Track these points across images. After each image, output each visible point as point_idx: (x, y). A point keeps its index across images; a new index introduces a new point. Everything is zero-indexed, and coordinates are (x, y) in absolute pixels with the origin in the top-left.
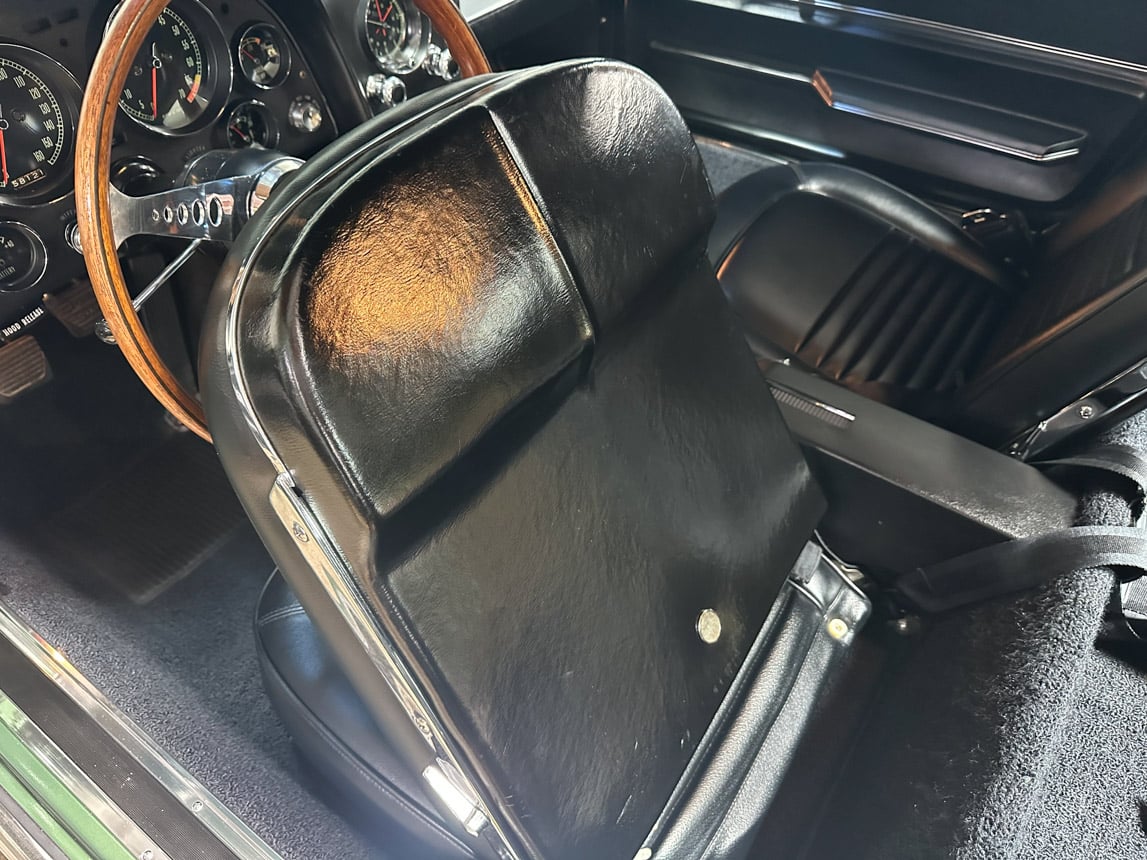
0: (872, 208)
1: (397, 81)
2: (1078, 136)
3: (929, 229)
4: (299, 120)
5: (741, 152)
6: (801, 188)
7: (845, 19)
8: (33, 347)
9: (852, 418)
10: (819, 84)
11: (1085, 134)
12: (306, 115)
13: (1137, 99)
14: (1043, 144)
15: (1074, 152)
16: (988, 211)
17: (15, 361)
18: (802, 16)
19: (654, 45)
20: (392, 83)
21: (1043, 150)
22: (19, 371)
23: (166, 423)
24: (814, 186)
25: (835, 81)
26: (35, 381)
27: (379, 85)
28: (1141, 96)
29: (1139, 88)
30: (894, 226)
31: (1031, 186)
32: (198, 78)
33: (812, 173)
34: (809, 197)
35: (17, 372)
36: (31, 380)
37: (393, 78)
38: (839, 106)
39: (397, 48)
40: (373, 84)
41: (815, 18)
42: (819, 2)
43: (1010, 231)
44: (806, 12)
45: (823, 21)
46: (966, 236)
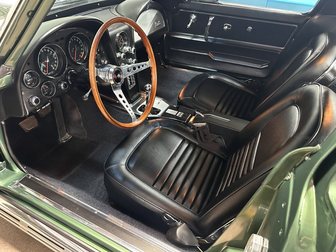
0: (226, 81)
1: (124, 54)
2: (267, 62)
3: (238, 85)
4: (103, 62)
5: (193, 72)
6: (209, 78)
7: (215, 40)
8: (34, 118)
9: (229, 120)
10: (211, 55)
11: (269, 62)
12: (105, 61)
14: (261, 65)
15: (267, 66)
16: (251, 79)
17: (30, 121)
18: (205, 40)
19: (171, 48)
20: (123, 54)
22: (31, 124)
23: (59, 141)
24: (212, 77)
25: (214, 54)
26: (35, 126)
27: (120, 55)
28: (279, 53)
29: (279, 52)
30: (231, 85)
31: (259, 74)
32: (83, 52)
33: (211, 74)
34: (211, 79)
35: (30, 124)
36: (34, 126)
37: (123, 53)
38: (215, 59)
39: (122, 47)
40: (118, 55)
41: (208, 41)
42: (209, 37)
43: (256, 83)
44: (206, 39)
45: (210, 41)
46: (246, 85)
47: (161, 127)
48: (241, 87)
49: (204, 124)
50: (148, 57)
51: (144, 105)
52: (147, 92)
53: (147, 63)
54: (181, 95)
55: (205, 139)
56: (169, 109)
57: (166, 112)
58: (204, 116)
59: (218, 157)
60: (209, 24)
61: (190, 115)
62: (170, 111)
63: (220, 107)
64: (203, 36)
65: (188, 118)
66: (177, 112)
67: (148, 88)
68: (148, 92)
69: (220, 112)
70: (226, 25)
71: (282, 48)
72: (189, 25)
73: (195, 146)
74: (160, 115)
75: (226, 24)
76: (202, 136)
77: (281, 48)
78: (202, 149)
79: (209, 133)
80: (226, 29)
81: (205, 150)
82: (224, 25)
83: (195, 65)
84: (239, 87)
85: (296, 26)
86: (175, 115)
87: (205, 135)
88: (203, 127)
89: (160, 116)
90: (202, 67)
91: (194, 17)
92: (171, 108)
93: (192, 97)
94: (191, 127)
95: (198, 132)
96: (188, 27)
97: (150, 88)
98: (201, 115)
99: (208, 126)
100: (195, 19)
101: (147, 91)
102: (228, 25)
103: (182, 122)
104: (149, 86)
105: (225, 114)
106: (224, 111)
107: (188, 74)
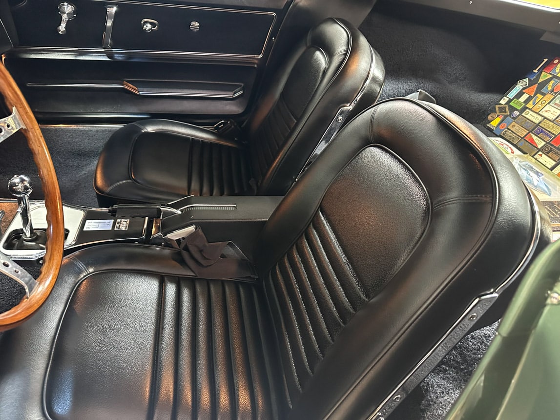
0: (177, 132)
2: (240, 86)
6: (143, 131)
7: (130, 56)
9: (234, 205)
11: (243, 85)
13: (255, 67)
15: (241, 92)
16: (223, 121)
18: (108, 57)
19: (29, 85)
21: (232, 93)
24: (149, 129)
25: (136, 84)
28: (256, 66)
29: (255, 63)
30: (191, 138)
31: (233, 108)
34: (148, 134)
38: (141, 93)
41: (116, 57)
42: (115, 50)
43: (233, 127)
44: (110, 55)
45: (120, 58)
46: (218, 133)
47: (91, 270)
48: (211, 139)
49: (192, 229)
50: (8, 104)
51: (16, 230)
52: (18, 196)
53: (9, 120)
54: (100, 182)
55: (205, 258)
56: (87, 221)
57: (85, 229)
58: (182, 211)
59: (243, 284)
60: (109, 23)
61: (147, 218)
62: (92, 225)
63: (195, 185)
64: (102, 50)
65: (145, 226)
66: (113, 220)
67: (20, 185)
68: (22, 195)
69: (200, 195)
70: (146, 22)
71: (260, 56)
72: (62, 27)
73: (191, 282)
74: (74, 243)
75: (146, 20)
76: (197, 255)
77: (256, 56)
78: (208, 282)
79: (207, 244)
80: (149, 30)
81: (215, 281)
82: (142, 23)
83: (99, 111)
84: (208, 139)
85: (274, 14)
86: (111, 229)
87: (201, 251)
88: (192, 236)
89: (75, 245)
90: (117, 113)
91: (68, 9)
92: (90, 216)
93: (130, 179)
94: (161, 245)
95: (186, 249)
96: (60, 33)
97: (26, 184)
98: (174, 210)
99: (200, 231)
100: (74, 12)
101: (20, 193)
102: (150, 20)
103: (136, 240)
104: (22, 181)
105: (211, 194)
106: (205, 189)
107: (87, 133)
